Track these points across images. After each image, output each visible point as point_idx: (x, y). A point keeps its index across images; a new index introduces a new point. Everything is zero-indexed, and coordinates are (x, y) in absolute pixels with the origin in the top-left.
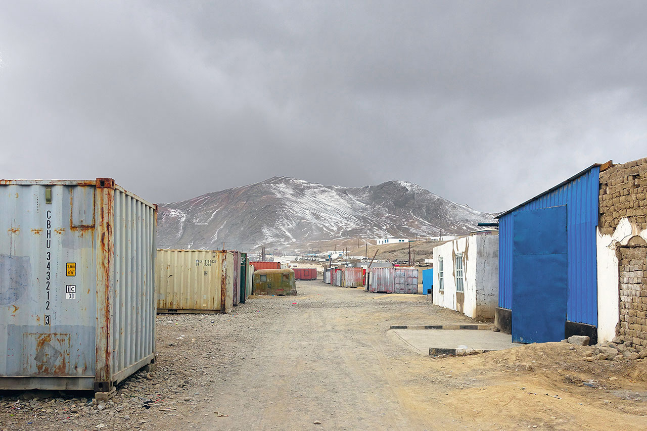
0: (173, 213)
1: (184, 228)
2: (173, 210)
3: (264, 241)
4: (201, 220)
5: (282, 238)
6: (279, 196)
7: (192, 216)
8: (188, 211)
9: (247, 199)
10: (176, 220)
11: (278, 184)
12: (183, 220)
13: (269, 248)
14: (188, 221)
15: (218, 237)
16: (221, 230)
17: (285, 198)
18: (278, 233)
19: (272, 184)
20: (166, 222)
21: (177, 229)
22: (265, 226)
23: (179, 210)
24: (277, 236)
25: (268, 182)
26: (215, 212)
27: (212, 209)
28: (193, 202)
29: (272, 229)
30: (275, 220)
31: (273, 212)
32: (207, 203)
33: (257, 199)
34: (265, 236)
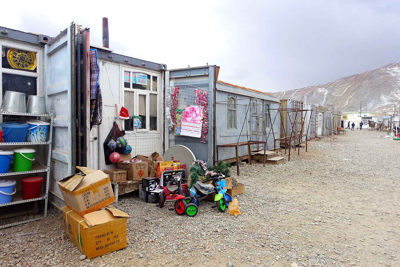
0: (320, 90)
1: (327, 99)
2: (320, 89)
3: (382, 104)
4: (337, 94)
5: (396, 102)
6: (393, 75)
7: (332, 91)
8: (329, 88)
9: (369, 78)
10: (322, 94)
11: (393, 67)
12: (326, 94)
13: (386, 108)
14: (329, 94)
15: (348, 102)
16: (351, 99)
17: (399, 76)
18: (392, 99)
19: (388, 68)
20: (315, 95)
21: (322, 99)
22: (382, 95)
23: (323, 89)
24: (392, 101)
25: (386, 67)
26: (347, 88)
27: (345, 86)
28: (333, 83)
29: (388, 96)
30: (390, 91)
31: (389, 86)
32: (341, 83)
33: (377, 78)
34: (383, 101)
